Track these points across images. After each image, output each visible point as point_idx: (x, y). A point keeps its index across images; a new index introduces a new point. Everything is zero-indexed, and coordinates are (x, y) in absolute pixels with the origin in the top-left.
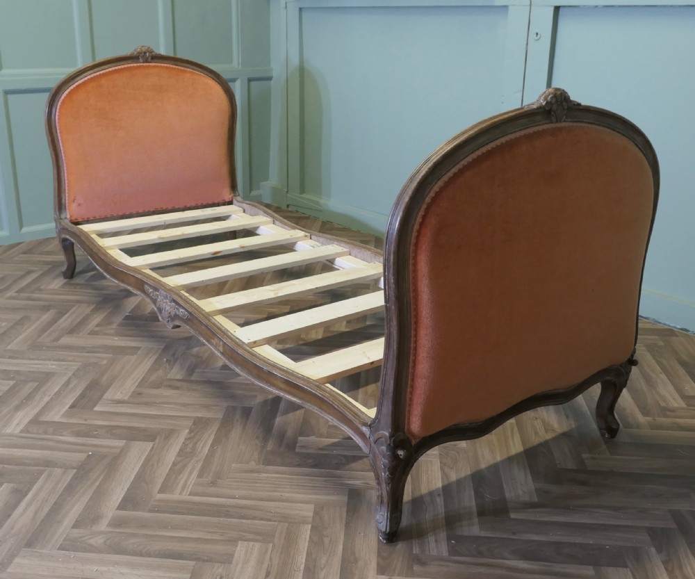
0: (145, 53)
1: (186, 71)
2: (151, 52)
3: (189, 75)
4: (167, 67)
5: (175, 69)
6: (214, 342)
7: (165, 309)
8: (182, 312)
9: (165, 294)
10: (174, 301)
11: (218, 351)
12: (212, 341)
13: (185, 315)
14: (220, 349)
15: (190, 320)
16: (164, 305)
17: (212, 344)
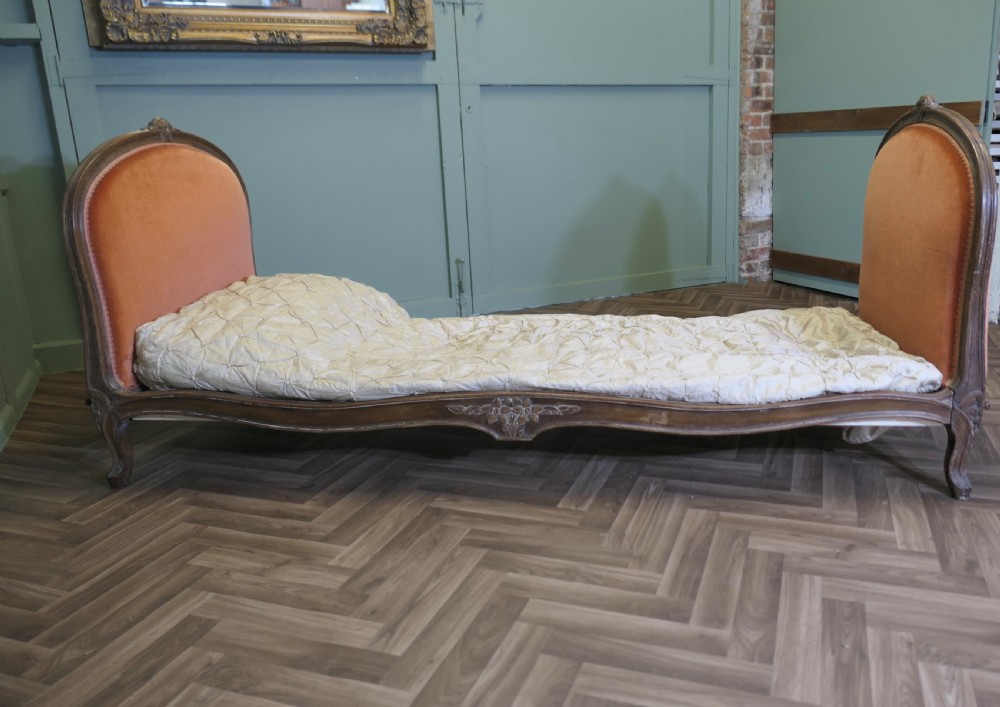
6: (647, 419)
7: (512, 420)
8: (561, 408)
9: (511, 400)
10: (535, 400)
11: (658, 425)
12: (642, 419)
13: (571, 409)
14: (660, 423)
15: (581, 412)
16: (506, 417)
17: (641, 423)
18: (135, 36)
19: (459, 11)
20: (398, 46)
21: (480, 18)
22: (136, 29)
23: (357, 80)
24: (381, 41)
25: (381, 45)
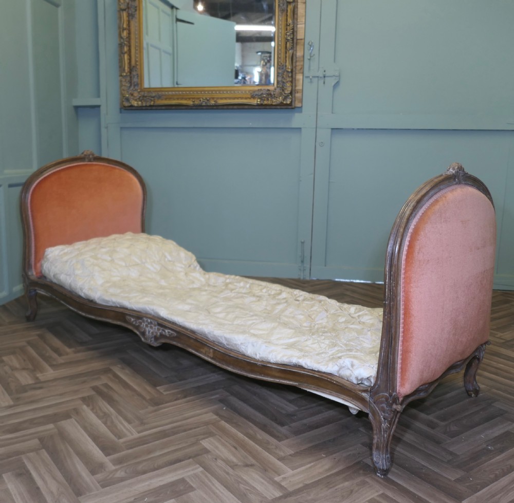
0: (89, 155)
1: (115, 168)
2: (93, 155)
3: (119, 170)
4: (103, 165)
5: (108, 166)
6: (204, 351)
7: (149, 332)
8: (168, 332)
9: (149, 321)
10: (159, 325)
11: (208, 356)
12: (202, 350)
13: (172, 334)
14: (210, 355)
15: (176, 337)
16: (147, 329)
17: (201, 353)
18: (135, 104)
19: (321, 82)
20: (272, 105)
21: (336, 85)
22: (136, 100)
23: (251, 125)
24: (262, 102)
25: (262, 105)
